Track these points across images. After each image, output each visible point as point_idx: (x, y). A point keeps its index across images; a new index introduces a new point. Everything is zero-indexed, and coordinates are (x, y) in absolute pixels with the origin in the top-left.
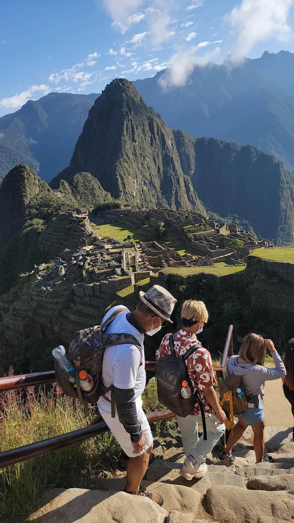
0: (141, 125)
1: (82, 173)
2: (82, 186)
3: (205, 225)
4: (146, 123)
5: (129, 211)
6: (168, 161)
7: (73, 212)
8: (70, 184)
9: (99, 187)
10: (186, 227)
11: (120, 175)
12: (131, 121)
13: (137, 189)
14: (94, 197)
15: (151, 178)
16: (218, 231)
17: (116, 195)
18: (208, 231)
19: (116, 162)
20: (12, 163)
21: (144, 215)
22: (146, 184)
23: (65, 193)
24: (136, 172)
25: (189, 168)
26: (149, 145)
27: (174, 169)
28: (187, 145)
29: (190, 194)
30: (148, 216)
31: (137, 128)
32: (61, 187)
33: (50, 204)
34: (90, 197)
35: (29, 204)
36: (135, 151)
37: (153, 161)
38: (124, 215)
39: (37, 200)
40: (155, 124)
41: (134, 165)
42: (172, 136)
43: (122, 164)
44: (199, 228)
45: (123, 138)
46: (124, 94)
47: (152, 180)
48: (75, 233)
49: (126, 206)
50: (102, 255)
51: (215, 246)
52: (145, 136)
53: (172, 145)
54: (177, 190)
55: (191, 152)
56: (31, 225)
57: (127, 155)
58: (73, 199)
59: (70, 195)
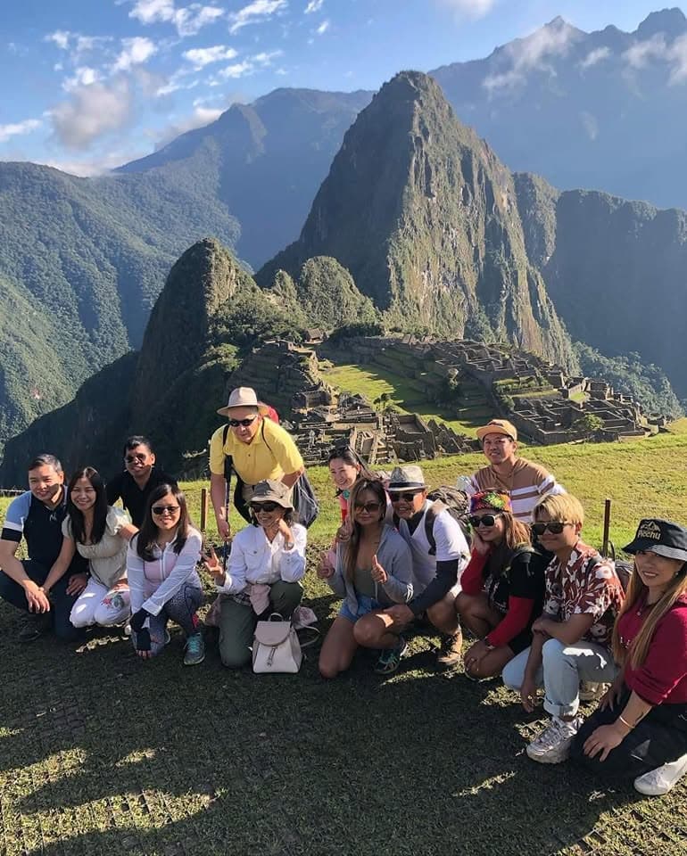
0: (446, 163)
1: (319, 258)
2: (317, 284)
3: (539, 380)
4: (458, 159)
5: (398, 341)
6: (496, 236)
7: (289, 343)
8: (296, 279)
9: (351, 286)
10: (501, 382)
11: (396, 264)
12: (427, 155)
13: (428, 291)
14: (339, 306)
15: (459, 269)
16: (565, 394)
17: (383, 303)
18: (545, 393)
19: (389, 236)
20: (192, 226)
21: (425, 352)
22: (447, 281)
23: (285, 297)
24: (428, 258)
25: (543, 251)
26: (461, 203)
27: (508, 253)
28: (540, 204)
29: (539, 305)
30: (433, 353)
31: (437, 170)
32: (278, 284)
33: (253, 317)
34: (332, 305)
35: (214, 315)
36: (429, 214)
37: (464, 235)
38: (390, 348)
39: (230, 309)
40: (475, 162)
41: (425, 242)
42: (509, 184)
43: (401, 241)
44: (526, 385)
45: (407, 189)
46: (416, 103)
47: (461, 274)
48: (289, 381)
49: (395, 330)
50: (317, 433)
51: (553, 423)
52: (453, 185)
53: (509, 202)
54: (510, 295)
55: (549, 218)
56: (217, 356)
57: (412, 224)
58: (298, 308)
59: (294, 301)
